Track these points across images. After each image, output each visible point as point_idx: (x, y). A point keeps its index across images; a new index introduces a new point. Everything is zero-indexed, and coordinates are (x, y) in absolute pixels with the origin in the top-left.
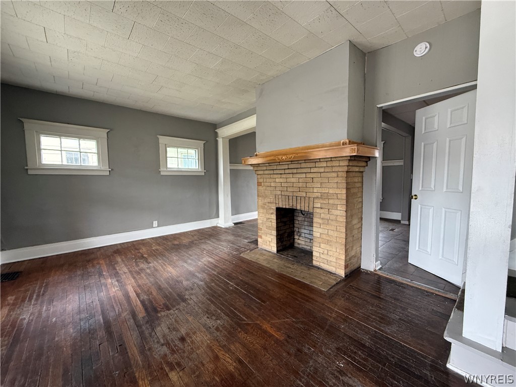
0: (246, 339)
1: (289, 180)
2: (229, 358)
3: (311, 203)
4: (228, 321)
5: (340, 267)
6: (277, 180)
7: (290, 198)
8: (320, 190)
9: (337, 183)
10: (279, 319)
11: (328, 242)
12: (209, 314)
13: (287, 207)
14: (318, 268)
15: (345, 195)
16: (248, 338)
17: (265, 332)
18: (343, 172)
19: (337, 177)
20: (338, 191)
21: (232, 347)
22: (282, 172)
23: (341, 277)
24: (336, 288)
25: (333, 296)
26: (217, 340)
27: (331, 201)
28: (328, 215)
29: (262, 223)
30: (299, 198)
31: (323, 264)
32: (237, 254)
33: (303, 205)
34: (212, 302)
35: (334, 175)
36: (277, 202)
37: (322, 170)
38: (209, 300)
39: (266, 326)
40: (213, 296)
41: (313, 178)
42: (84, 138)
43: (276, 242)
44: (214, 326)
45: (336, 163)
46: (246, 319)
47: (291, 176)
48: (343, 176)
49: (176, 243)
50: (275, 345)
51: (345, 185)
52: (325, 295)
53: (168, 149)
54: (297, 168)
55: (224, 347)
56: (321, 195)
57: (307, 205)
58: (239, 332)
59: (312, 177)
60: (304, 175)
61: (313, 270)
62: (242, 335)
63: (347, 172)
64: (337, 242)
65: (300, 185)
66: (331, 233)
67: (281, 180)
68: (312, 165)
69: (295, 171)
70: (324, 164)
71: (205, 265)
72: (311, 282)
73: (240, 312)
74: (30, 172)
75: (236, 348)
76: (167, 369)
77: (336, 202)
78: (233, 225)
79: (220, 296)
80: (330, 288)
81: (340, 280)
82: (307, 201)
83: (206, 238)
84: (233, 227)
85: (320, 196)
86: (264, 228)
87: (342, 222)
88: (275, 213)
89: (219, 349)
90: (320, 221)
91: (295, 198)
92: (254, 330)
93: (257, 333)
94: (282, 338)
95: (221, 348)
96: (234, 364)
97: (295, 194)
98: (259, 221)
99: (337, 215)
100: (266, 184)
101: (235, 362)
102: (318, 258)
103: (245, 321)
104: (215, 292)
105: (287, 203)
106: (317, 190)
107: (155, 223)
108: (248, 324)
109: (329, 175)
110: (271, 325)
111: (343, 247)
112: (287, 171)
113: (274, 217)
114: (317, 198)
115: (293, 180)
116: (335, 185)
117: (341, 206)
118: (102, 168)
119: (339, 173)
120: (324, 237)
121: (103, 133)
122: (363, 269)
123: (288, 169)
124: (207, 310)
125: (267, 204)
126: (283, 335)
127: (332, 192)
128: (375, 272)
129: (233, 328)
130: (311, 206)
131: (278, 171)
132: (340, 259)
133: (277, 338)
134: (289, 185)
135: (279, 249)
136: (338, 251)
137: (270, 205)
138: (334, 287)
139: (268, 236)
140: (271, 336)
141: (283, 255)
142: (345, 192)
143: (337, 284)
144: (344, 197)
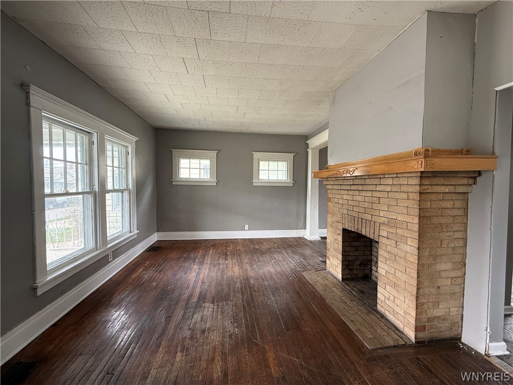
0: (244, 358)
1: (356, 198)
2: (220, 366)
3: (377, 229)
4: (243, 333)
5: (409, 326)
6: (345, 197)
7: (356, 219)
8: (387, 214)
9: (407, 207)
10: (288, 354)
11: (395, 286)
12: (234, 320)
13: (353, 230)
14: (383, 316)
15: (417, 226)
16: (247, 357)
17: (266, 360)
18: (415, 193)
19: (408, 199)
20: (409, 219)
21: (229, 358)
22: (348, 188)
23: (407, 341)
24: (387, 352)
25: (375, 360)
26: (224, 345)
27: (400, 231)
28: (395, 249)
29: (330, 243)
30: (364, 221)
31: (389, 313)
32: (300, 271)
33: (368, 230)
34: (244, 310)
35: (405, 196)
36: (344, 223)
37: (388, 188)
38: (243, 307)
39: (271, 355)
40: (249, 304)
41: (379, 198)
42: (203, 159)
43: (341, 268)
44: (230, 332)
45: (404, 181)
46: (259, 339)
47: (357, 193)
48: (415, 198)
49: (257, 247)
50: (265, 378)
51: (417, 211)
52: (364, 354)
53: (260, 162)
54: (362, 185)
55: (223, 354)
56: (388, 221)
57: (372, 231)
58: (244, 348)
59: (378, 196)
60: (370, 194)
61: (372, 316)
62: (244, 352)
63: (420, 193)
64: (405, 289)
65: (366, 205)
66: (398, 274)
67: (348, 197)
68: (377, 181)
69: (360, 188)
70: (390, 182)
71: (264, 274)
72: (358, 330)
73: (259, 329)
74: (174, 183)
75: (232, 362)
76: (179, 349)
77: (406, 233)
78: (320, 239)
79: (254, 307)
80: (379, 349)
81: (404, 343)
82: (372, 226)
83: (284, 248)
84: (319, 241)
85: (386, 223)
86: (332, 250)
87: (412, 262)
88: (341, 234)
89: (219, 354)
90: (386, 255)
91: (360, 219)
92: (257, 353)
93: (258, 357)
94: (275, 375)
95: (221, 354)
96: (220, 374)
97: (361, 216)
98: (327, 240)
99: (407, 252)
100: (335, 200)
101: (221, 373)
102: (383, 303)
103: (256, 340)
104: (253, 302)
105: (352, 225)
106: (383, 215)
107: (247, 227)
108: (257, 345)
109: (398, 195)
110: (276, 356)
111: (414, 299)
112: (353, 187)
113: (340, 238)
114: (383, 224)
115: (359, 198)
116: (405, 211)
117: (411, 239)
118: (212, 180)
119: (410, 194)
120: (390, 277)
121: (214, 154)
122: (463, 344)
123: (353, 184)
124: (236, 315)
125: (335, 222)
126: (280, 373)
127: (400, 219)
128: (485, 357)
129: (243, 341)
130: (377, 233)
131: (345, 186)
132: (409, 314)
133: (272, 372)
134: (356, 203)
135: (345, 277)
136: (407, 301)
137: (337, 224)
138: (386, 350)
139: (335, 259)
140: (268, 367)
141: (348, 285)
142: (418, 222)
143: (395, 346)
144: (416, 227)
